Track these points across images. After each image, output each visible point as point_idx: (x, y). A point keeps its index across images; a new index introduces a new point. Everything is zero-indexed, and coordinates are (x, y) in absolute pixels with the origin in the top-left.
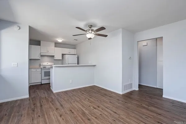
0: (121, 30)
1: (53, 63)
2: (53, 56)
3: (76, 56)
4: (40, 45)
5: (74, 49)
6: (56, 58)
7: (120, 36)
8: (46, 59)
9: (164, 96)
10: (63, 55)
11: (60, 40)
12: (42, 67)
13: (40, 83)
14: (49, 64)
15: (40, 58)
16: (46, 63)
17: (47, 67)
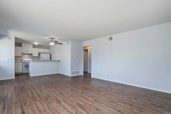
0: (70, 41)
1: (32, 59)
2: (32, 54)
3: (49, 54)
4: (21, 46)
5: (48, 50)
6: (34, 55)
7: (70, 44)
8: (26, 56)
9: (91, 77)
10: (39, 53)
11: (36, 44)
12: (22, 61)
13: (22, 73)
14: (29, 59)
15: (21, 56)
16: (26, 59)
17: (27, 62)
